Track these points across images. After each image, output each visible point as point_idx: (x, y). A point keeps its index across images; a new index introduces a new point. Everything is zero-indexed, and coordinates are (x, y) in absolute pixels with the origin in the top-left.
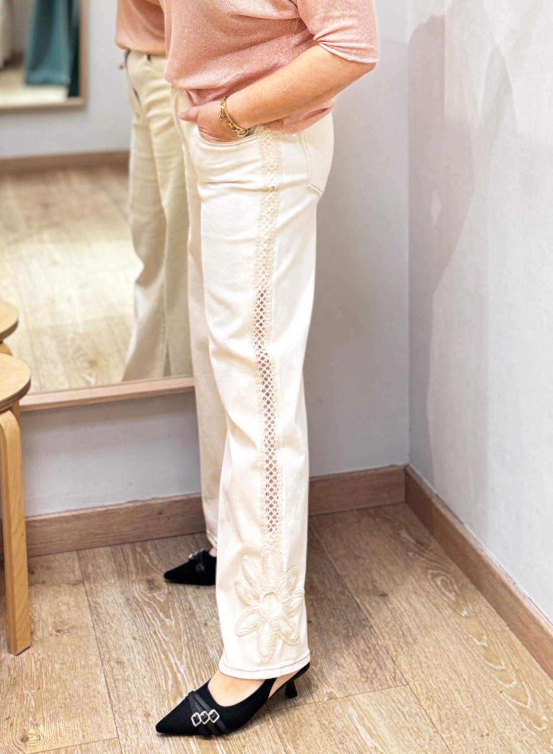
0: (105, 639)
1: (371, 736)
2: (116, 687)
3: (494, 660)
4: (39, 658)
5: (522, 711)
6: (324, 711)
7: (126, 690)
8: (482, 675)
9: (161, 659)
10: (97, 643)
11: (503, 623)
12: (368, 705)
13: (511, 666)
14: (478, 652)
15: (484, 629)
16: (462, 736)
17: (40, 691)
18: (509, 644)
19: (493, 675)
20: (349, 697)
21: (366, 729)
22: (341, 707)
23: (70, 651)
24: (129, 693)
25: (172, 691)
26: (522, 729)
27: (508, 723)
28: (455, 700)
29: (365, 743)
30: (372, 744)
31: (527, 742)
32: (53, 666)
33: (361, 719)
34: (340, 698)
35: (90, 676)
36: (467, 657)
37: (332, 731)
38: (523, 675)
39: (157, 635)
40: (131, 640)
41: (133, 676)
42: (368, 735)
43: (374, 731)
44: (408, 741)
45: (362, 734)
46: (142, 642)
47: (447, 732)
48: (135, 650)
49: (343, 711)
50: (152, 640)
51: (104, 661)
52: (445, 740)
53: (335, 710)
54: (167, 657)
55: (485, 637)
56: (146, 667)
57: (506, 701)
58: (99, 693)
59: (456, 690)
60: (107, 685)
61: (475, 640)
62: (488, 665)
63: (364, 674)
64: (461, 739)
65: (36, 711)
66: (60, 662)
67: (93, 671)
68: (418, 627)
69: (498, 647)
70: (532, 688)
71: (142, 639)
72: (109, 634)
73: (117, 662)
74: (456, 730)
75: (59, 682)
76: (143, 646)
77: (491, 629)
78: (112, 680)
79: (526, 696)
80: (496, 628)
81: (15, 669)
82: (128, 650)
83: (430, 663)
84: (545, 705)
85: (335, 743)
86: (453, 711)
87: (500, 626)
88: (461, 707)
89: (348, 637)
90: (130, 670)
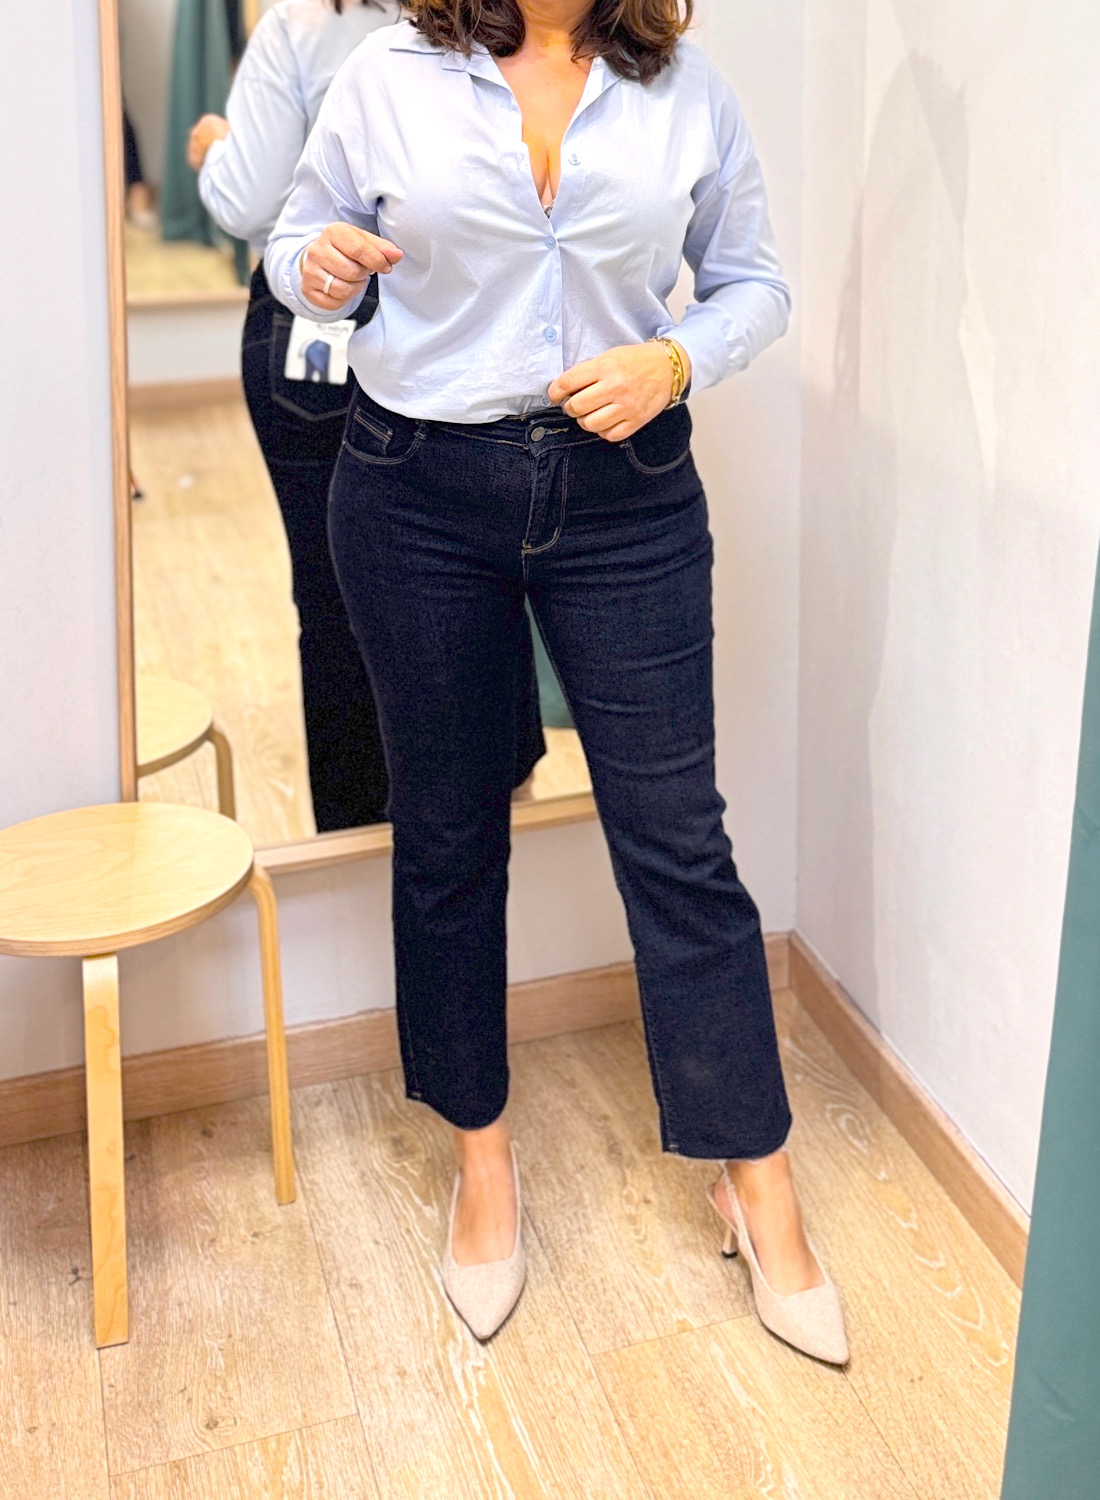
0: (330, 1245)
1: (746, 1389)
2: (351, 1328)
3: (928, 1251)
4: (227, 1283)
5: (972, 1335)
6: (674, 1352)
7: (368, 1333)
8: (911, 1279)
9: (419, 1277)
10: (318, 1252)
11: (940, 1189)
12: (741, 1339)
13: (953, 1261)
14: (903, 1241)
15: (913, 1200)
16: (882, 1384)
17: (231, 1340)
18: (950, 1225)
19: (926, 1278)
20: (711, 1327)
21: (738, 1378)
22: (700, 1344)
23: (276, 1269)
24: (373, 1337)
25: (438, 1330)
26: (972, 1366)
27: (950, 1357)
28: (873, 1325)
29: (738, 1402)
30: (748, 1403)
31: (979, 1387)
32: (249, 1295)
33: (730, 1361)
34: (698, 1328)
35: (308, 1310)
36: (888, 1249)
37: (687, 1384)
38: (971, 1276)
39: (412, 1235)
40: (371, 1245)
41: (377, 1307)
42: (741, 1389)
43: (750, 1382)
44: (802, 1396)
45: (732, 1386)
46: (388, 1248)
47: (860, 1377)
48: (379, 1264)
49: (704, 1350)
50: (404, 1244)
51: (330, 1284)
52: (858, 1391)
53: (690, 1349)
54: (428, 1272)
55: (914, 1215)
56: (396, 1291)
57: (947, 1320)
58: (324, 1339)
59: (873, 1306)
60: (337, 1326)
61: (899, 1220)
62: (920, 1263)
63: (733, 1287)
64: (880, 1388)
65: (227, 1376)
66: (261, 1287)
67: (314, 1303)
68: (814, 1203)
69: (934, 1229)
70: (985, 1296)
71: (387, 1242)
72: (336, 1240)
73: (351, 1285)
74: (873, 1373)
75: (261, 1323)
76: (390, 1255)
77: (922, 1200)
78: (344, 1316)
79: (977, 1310)
80: (930, 1197)
81: (189, 1304)
82: (367, 1264)
83: (832, 1263)
84: (1004, 1325)
85: (693, 1405)
86: (869, 1342)
87: (936, 1195)
88: (880, 1334)
89: (708, 1224)
90: (372, 1297)
